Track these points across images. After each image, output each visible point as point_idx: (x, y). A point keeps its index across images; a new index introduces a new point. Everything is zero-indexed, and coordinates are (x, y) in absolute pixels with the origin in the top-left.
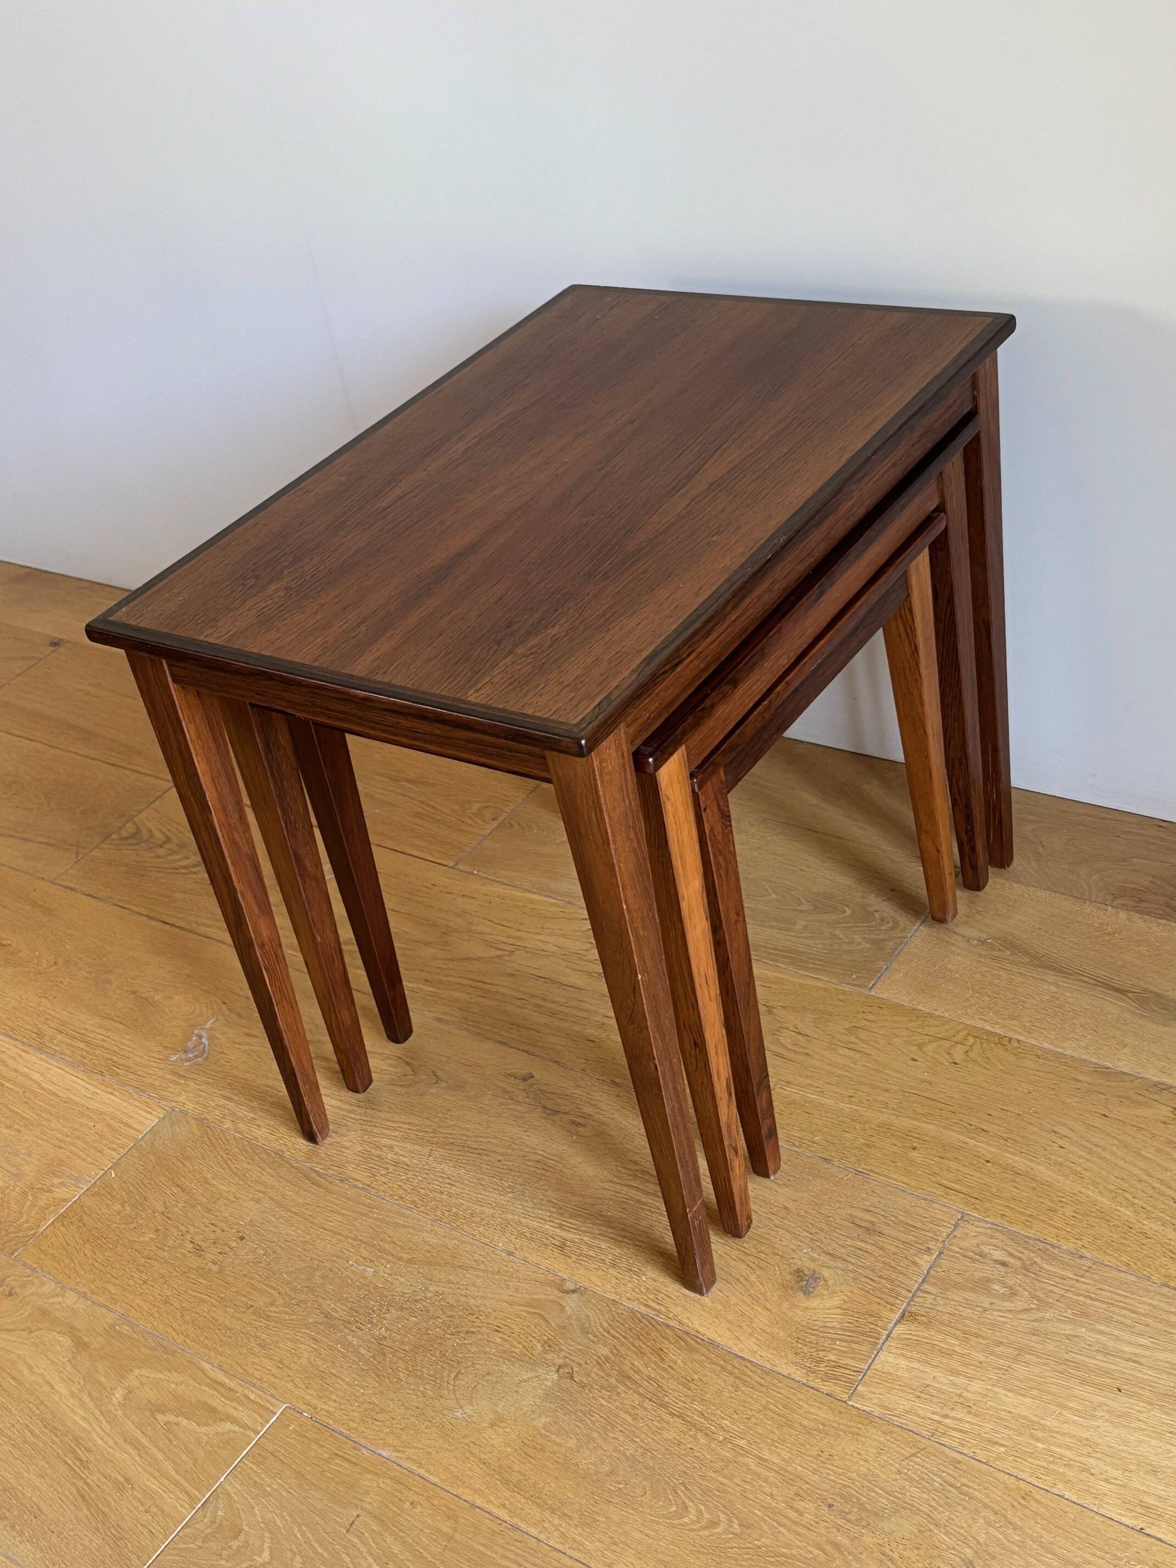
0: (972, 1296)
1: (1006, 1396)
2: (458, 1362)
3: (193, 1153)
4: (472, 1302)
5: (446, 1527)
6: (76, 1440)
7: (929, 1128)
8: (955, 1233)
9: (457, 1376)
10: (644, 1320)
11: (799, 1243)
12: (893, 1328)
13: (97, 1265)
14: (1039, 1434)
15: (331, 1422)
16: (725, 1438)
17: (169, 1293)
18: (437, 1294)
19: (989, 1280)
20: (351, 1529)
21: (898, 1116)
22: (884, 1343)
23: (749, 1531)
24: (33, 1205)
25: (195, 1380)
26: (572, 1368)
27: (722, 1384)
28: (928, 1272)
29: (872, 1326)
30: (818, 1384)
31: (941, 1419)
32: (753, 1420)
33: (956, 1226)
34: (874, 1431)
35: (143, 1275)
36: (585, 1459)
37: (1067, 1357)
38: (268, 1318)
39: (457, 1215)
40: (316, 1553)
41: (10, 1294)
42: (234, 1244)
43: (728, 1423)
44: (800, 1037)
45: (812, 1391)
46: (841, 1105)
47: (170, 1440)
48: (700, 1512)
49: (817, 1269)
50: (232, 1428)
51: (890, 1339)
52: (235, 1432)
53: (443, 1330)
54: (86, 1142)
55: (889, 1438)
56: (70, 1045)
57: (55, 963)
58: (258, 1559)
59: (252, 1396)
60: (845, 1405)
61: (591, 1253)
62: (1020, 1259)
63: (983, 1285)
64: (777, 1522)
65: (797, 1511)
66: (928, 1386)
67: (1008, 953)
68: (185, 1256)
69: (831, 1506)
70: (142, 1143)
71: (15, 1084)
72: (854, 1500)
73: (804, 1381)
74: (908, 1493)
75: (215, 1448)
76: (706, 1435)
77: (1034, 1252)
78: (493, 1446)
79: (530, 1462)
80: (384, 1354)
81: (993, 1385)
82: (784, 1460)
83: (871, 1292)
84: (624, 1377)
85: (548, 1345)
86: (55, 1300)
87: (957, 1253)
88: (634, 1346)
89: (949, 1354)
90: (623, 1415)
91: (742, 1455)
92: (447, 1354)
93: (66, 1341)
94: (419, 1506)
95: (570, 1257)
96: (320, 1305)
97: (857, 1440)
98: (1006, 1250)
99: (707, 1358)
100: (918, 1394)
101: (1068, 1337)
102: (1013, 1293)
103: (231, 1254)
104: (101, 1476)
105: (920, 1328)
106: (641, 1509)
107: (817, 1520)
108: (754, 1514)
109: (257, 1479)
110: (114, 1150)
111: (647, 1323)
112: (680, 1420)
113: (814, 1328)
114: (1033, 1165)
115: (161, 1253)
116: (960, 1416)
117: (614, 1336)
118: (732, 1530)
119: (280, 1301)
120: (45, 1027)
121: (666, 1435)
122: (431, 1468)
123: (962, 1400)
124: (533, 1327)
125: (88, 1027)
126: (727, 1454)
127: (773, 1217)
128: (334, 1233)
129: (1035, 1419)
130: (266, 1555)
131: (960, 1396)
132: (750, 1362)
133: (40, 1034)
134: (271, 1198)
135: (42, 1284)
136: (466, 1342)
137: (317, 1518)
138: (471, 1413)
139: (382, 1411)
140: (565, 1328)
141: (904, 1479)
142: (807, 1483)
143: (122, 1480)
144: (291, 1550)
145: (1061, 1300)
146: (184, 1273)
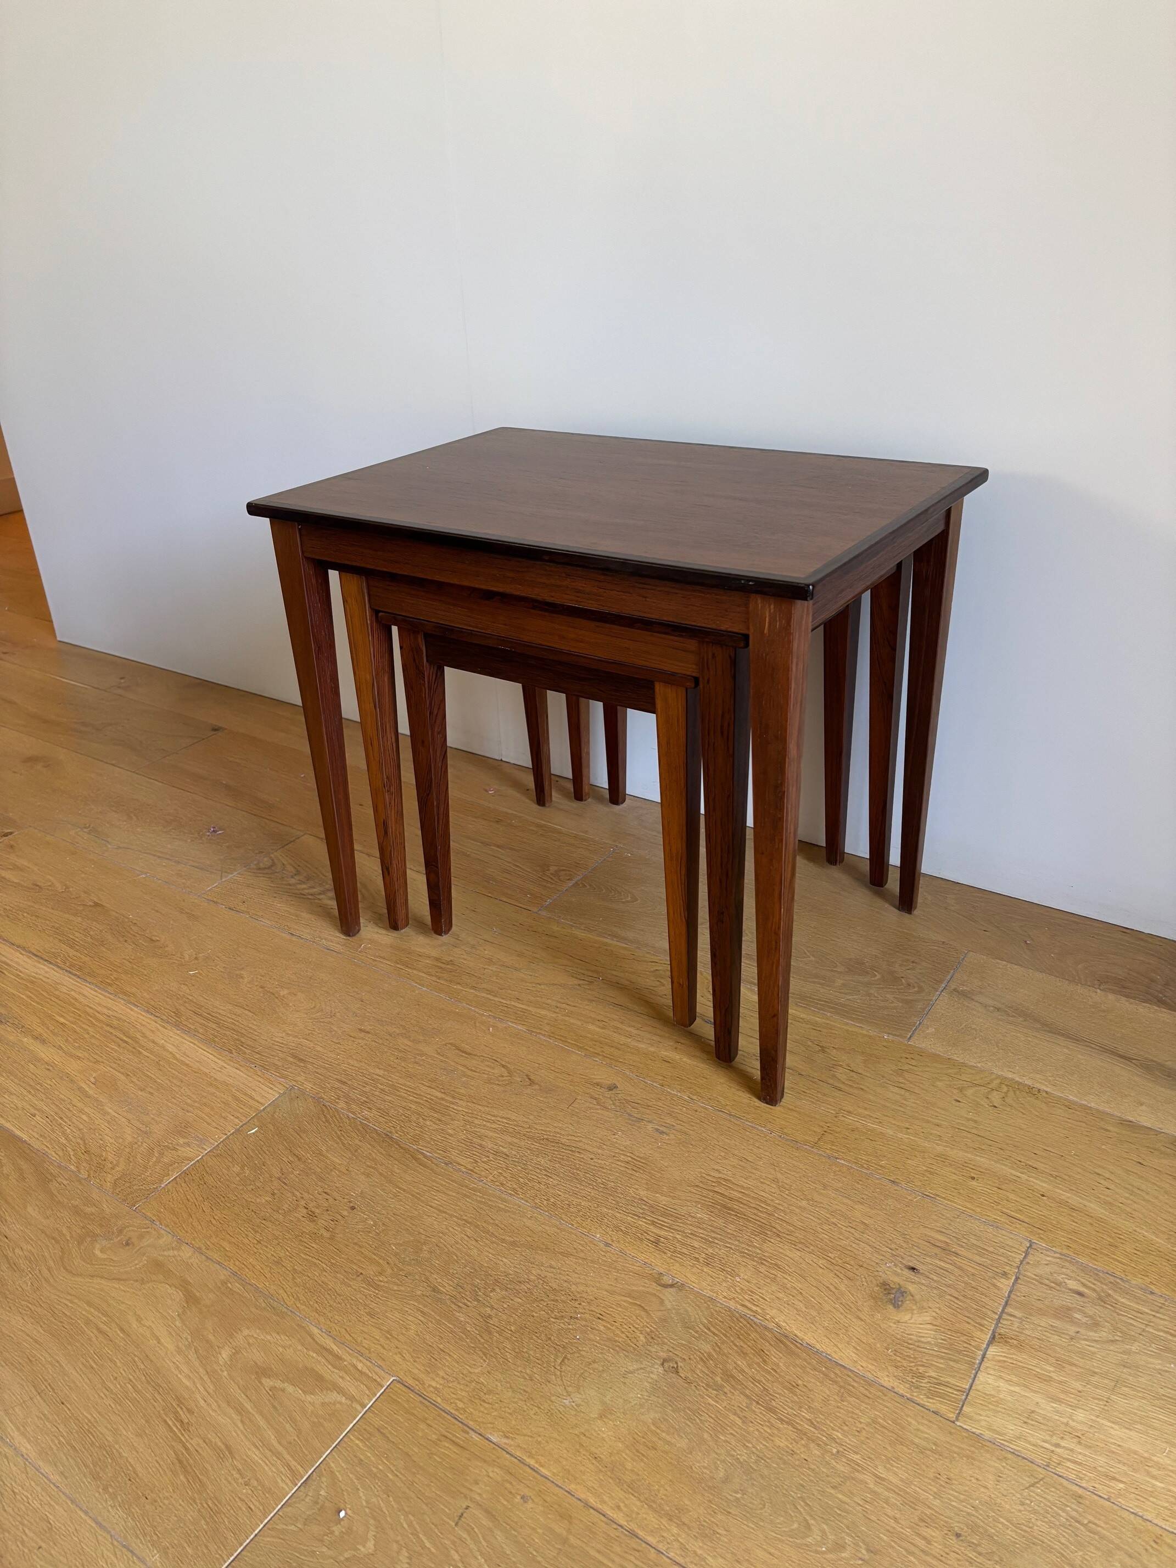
0: (1057, 1323)
1: (1112, 1428)
2: (564, 1347)
3: (309, 1127)
4: (573, 1288)
5: (560, 1528)
6: (180, 1401)
7: (982, 1161)
8: (1027, 1260)
9: (563, 1361)
10: (741, 1320)
11: (882, 1257)
12: (987, 1349)
13: (214, 1222)
14: (1154, 1471)
15: (439, 1400)
16: (838, 1452)
17: (282, 1255)
18: (539, 1277)
19: (1069, 1309)
20: (460, 1523)
21: (952, 1148)
22: (980, 1364)
23: (878, 1557)
24: (158, 1161)
25: (303, 1345)
26: (677, 1363)
27: (828, 1392)
28: (1009, 1296)
29: (965, 1345)
30: (922, 1399)
31: (1053, 1448)
32: (864, 1433)
33: (1027, 1254)
34: (988, 1456)
35: (258, 1235)
36: (699, 1462)
37: (1162, 1391)
38: (377, 1287)
39: (554, 1204)
40: (424, 1547)
41: (127, 1244)
42: (345, 1213)
43: (839, 1435)
44: (852, 1074)
45: (919, 1407)
46: (900, 1135)
47: (274, 1407)
48: (823, 1532)
49: (902, 1283)
50: (339, 1399)
51: (985, 1359)
52: (340, 1403)
53: (548, 1313)
54: (212, 1109)
55: (1004, 1464)
56: (204, 1025)
57: (196, 958)
58: (362, 1549)
59: (360, 1366)
60: (952, 1424)
61: (684, 1251)
62: (1094, 1290)
63: (1064, 1313)
64: (906, 1550)
65: (925, 1538)
66: (1033, 1412)
67: (1021, 1019)
68: (299, 1220)
69: (958, 1535)
70: (263, 1114)
71: (151, 1052)
72: (981, 1530)
73: (909, 1396)
74: (1035, 1528)
75: (322, 1421)
76: (819, 1445)
77: (1106, 1285)
78: (603, 1439)
79: (642, 1460)
80: (490, 1333)
81: (1098, 1416)
82: (902, 1480)
83: (958, 1310)
84: (728, 1376)
85: (652, 1337)
86: (171, 1253)
87: (1033, 1279)
88: (736, 1346)
89: (1048, 1380)
90: (732, 1417)
91: (858, 1471)
92: (552, 1338)
93: (178, 1295)
94: (531, 1501)
95: (665, 1253)
96: (427, 1279)
97: (973, 1464)
98: (1079, 1281)
99: (809, 1364)
100: (1026, 1420)
101: (1160, 1372)
102: (1095, 1325)
103: (342, 1222)
104: (201, 1442)
105: (1012, 1351)
106: (762, 1524)
107: (947, 1550)
108: (881, 1539)
109: (362, 1457)
110: (237, 1118)
111: (745, 1323)
112: (790, 1428)
113: (910, 1342)
114: (1085, 1202)
115: (276, 1216)
116: (1072, 1446)
117: (714, 1334)
118: (860, 1555)
119: (389, 1271)
120: (182, 1008)
121: (777, 1442)
122: (541, 1459)
123: (1068, 1429)
124: (634, 1317)
125: (221, 1012)
126: (842, 1469)
127: (853, 1230)
128: (439, 1210)
129: (1146, 1455)
130: (370, 1545)
131: (1067, 1424)
132: (851, 1371)
133: (178, 1013)
134: (381, 1174)
135: (159, 1236)
136: (570, 1327)
137: (424, 1507)
138: (579, 1401)
139: (490, 1392)
140: (665, 1320)
141: (1029, 1511)
142: (929, 1507)
143: (223, 1447)
144: (397, 1542)
145: (1143, 1334)
146: (297, 1236)
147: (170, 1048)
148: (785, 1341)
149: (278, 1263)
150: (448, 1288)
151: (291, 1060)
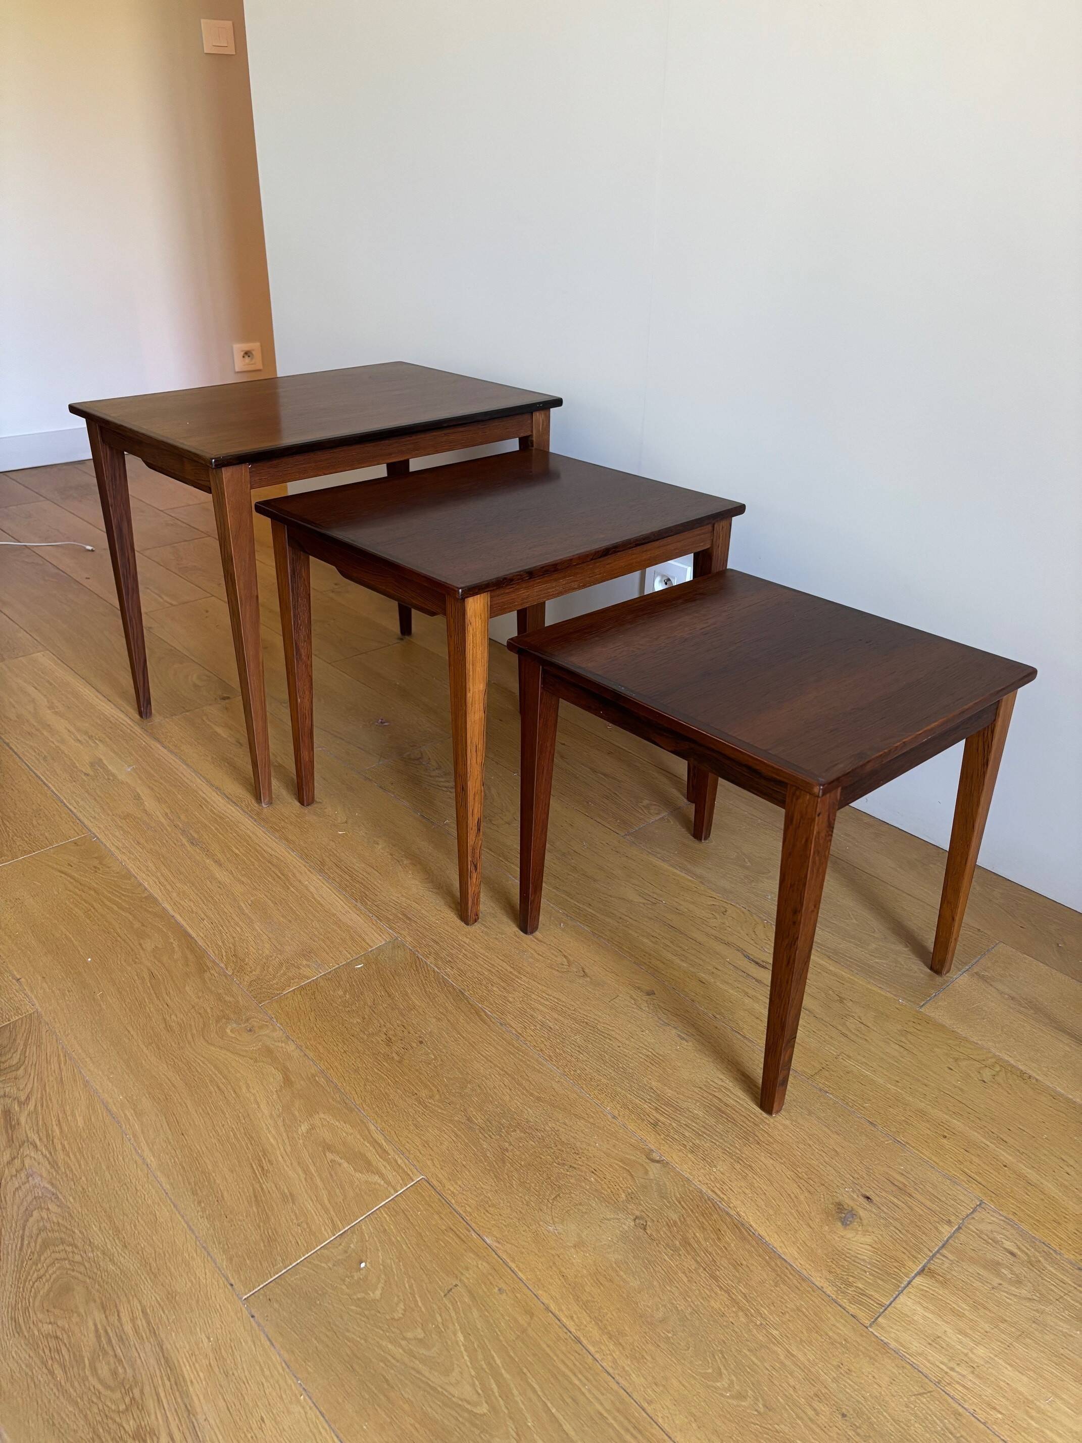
0: (982, 1272)
1: (1006, 1368)
2: (559, 1187)
3: (402, 972)
4: (578, 1144)
5: (523, 1320)
6: (264, 1152)
7: (956, 1123)
8: (973, 1216)
9: (556, 1197)
10: (709, 1202)
11: (842, 1182)
12: (914, 1278)
13: (315, 1029)
14: (1033, 1413)
15: (453, 1201)
16: (761, 1324)
17: (360, 1065)
18: (553, 1129)
19: (998, 1264)
20: (448, 1295)
21: (932, 1107)
22: (905, 1288)
23: (771, 1413)
24: (285, 974)
25: (361, 1135)
26: (646, 1222)
27: (765, 1276)
28: (947, 1241)
29: (895, 1270)
30: (845, 1302)
31: (948, 1370)
32: (787, 1316)
33: (974, 1210)
34: (890, 1361)
35: (345, 1046)
36: (644, 1301)
37: (1062, 1351)
38: (426, 1107)
39: (580, 1076)
40: (417, 1305)
41: (250, 1030)
42: (414, 1045)
43: (766, 1311)
44: (862, 1026)
45: (839, 1308)
46: (889, 1086)
47: (331, 1175)
48: (732, 1382)
49: (855, 1207)
50: (379, 1181)
51: (910, 1286)
52: (379, 1185)
53: (553, 1158)
54: (332, 942)
55: (901, 1372)
56: (341, 876)
58: (372, 1295)
59: (400, 1161)
60: (866, 1329)
61: (676, 1137)
62: (1027, 1254)
63: (994, 1266)
64: (796, 1415)
65: (815, 1410)
66: (939, 1337)
67: (1032, 1011)
68: (378, 1043)
69: (844, 1415)
70: (370, 955)
71: (297, 890)
72: (865, 1417)
73: (834, 1297)
74: (912, 1428)
75: (363, 1193)
76: (746, 1315)
77: (1039, 1252)
78: (572, 1264)
79: (600, 1288)
80: (504, 1162)
81: (996, 1356)
82: (809, 1360)
83: (898, 1241)
84: (686, 1242)
85: (631, 1197)
86: (280, 1044)
87: (974, 1232)
88: (699, 1221)
89: (960, 1315)
90: (681, 1275)
91: (773, 1343)
92: (552, 1178)
93: (280, 1077)
94: (505, 1294)
95: (660, 1135)
96: (465, 1110)
97: (873, 1365)
98: (1015, 1243)
99: (756, 1250)
100: (930, 1342)
101: (1065, 1335)
102: (1019, 1282)
103: (411, 1051)
104: (273, 1185)
105: (936, 1285)
106: (683, 1362)
107: (831, 1424)
108: (778, 1400)
109: (387, 1228)
110: (350, 953)
111: (711, 1205)
112: (726, 1295)
113: (848, 1255)
114: (1042, 1181)
115: (362, 1035)
116: (964, 1373)
117: (683, 1207)
118: (757, 1408)
119: (437, 1097)
120: (327, 859)
121: (713, 1303)
122: (521, 1265)
123: (966, 1359)
124: (621, 1179)
125: (355, 867)
126: (761, 1338)
127: (824, 1154)
128: (487, 1059)
129: (1031, 1398)
130: (378, 1293)
131: (966, 1355)
132: (791, 1265)
133: (323, 863)
134: (448, 1021)
135: (274, 1030)
136: (568, 1173)
137: (424, 1276)
138: (561, 1231)
139: (493, 1206)
140: (646, 1187)
141: (911, 1413)
142: (825, 1387)
143: (288, 1194)
144: (398, 1296)
145: (1061, 1300)
146: (374, 1054)
147: (312, 889)
148: (740, 1228)
149: (356, 1071)
150: (480, 1120)
151: (401, 916)
